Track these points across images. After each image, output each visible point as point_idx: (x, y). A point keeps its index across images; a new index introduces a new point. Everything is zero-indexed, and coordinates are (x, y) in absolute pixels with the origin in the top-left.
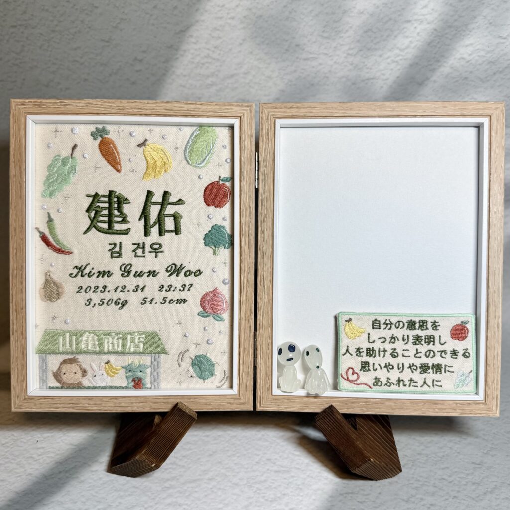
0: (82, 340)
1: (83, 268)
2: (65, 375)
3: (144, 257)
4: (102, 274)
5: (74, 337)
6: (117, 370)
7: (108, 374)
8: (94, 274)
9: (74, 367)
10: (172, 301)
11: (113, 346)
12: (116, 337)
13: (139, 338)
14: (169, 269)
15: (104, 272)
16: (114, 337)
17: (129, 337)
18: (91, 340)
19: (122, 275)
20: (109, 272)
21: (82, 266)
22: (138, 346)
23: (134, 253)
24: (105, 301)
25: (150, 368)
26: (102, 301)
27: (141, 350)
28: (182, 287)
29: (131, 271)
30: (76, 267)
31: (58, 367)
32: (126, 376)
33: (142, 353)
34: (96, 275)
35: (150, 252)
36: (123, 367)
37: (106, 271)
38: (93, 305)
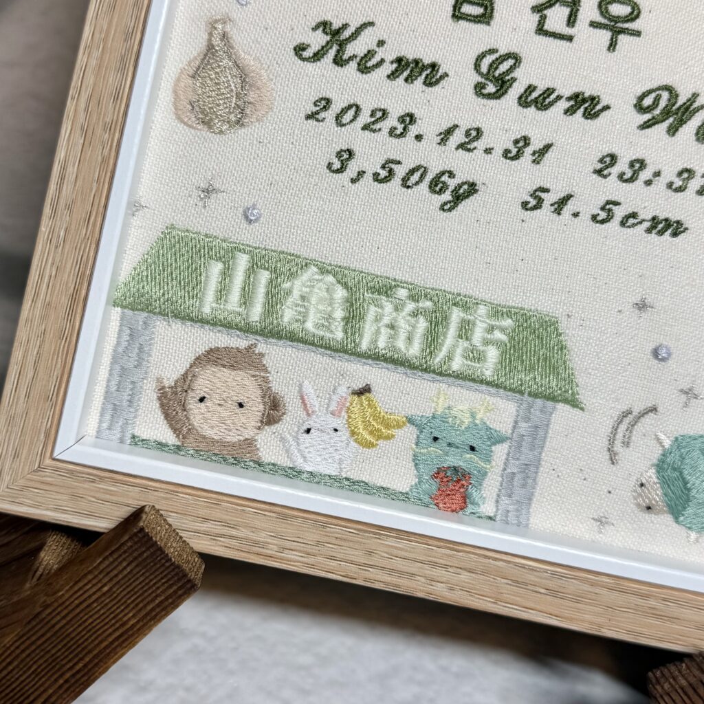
0: (289, 292)
1: (346, 34)
2: (202, 405)
3: (570, 39)
4: (408, 68)
5: (264, 276)
6: (388, 426)
7: (353, 433)
8: (382, 61)
9: (240, 384)
10: (631, 221)
11: (393, 337)
12: (411, 306)
13: (491, 329)
14: (648, 102)
15: (417, 62)
16: (403, 305)
17: (456, 315)
18: (320, 300)
19: (479, 89)
20: (434, 66)
21: (345, 26)
22: (479, 357)
23: (536, 17)
24: (400, 171)
25: (506, 446)
26: (389, 165)
27: (488, 375)
28: (680, 174)
29: (514, 80)
30: (324, 25)
31: (183, 372)
32: (415, 457)
33: (489, 383)
34: (388, 68)
35: (593, 24)
36: (411, 421)
37: (427, 61)
38: (354, 175)
